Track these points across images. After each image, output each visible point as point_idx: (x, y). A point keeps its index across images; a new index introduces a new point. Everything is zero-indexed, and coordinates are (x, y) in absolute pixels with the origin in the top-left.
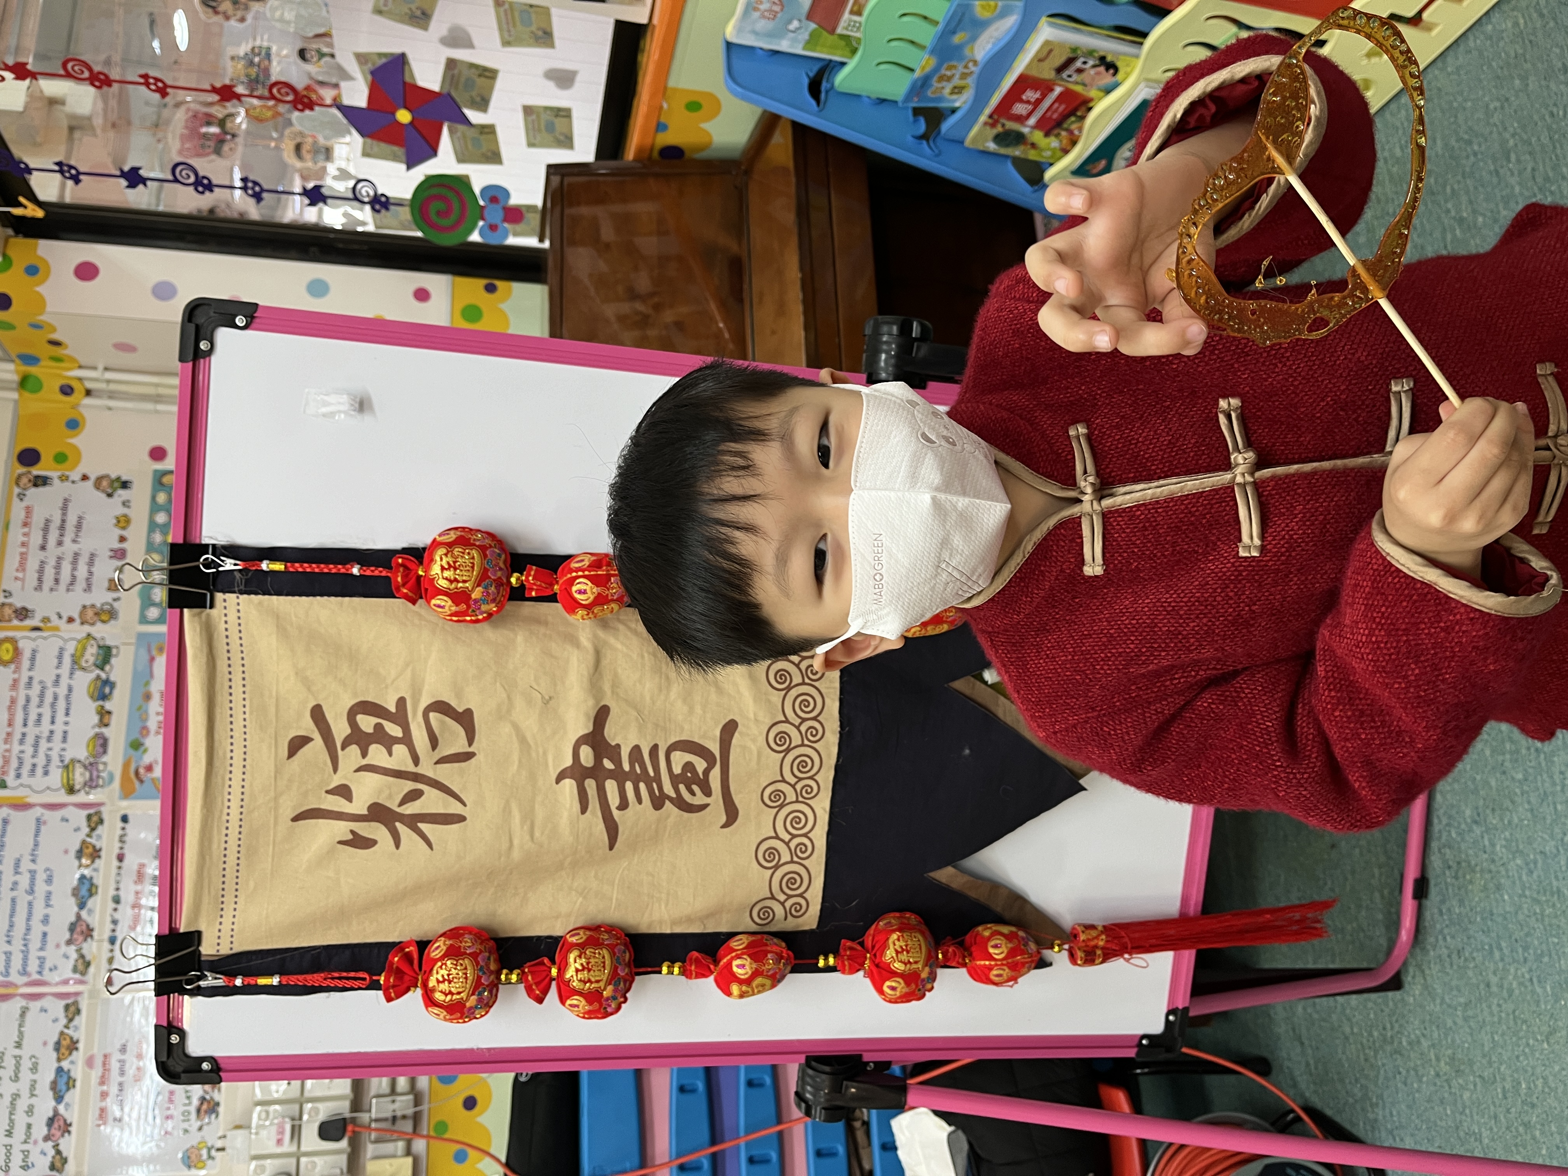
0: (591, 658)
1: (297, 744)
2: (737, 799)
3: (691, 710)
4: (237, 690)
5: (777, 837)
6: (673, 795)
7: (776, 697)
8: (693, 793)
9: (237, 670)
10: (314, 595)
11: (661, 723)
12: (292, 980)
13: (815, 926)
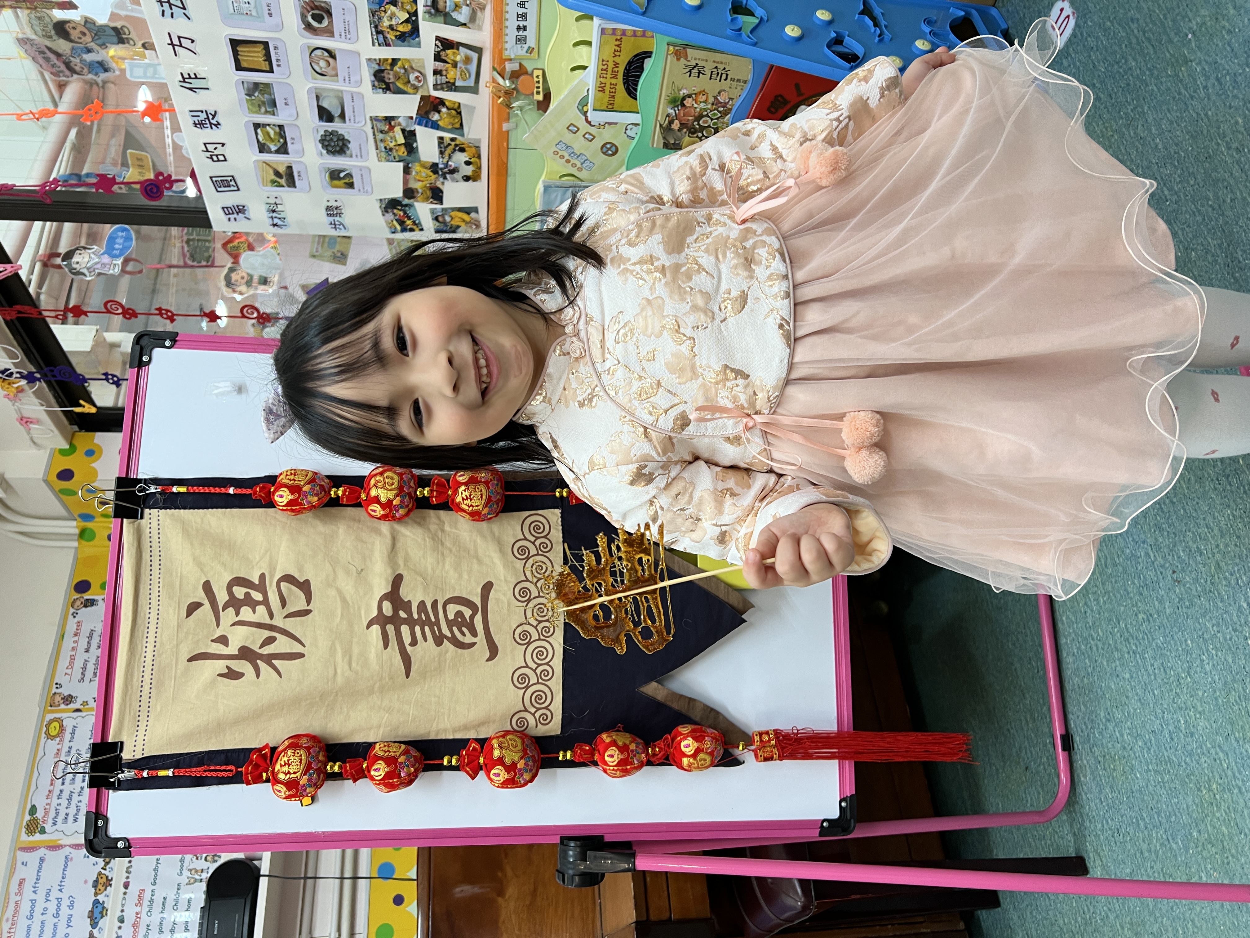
0: (388, 541)
1: (193, 607)
2: (496, 638)
3: (460, 577)
4: (155, 572)
5: (527, 666)
6: (450, 635)
7: (519, 564)
8: (463, 634)
9: (156, 559)
10: (208, 508)
11: (440, 585)
12: (182, 772)
13: (559, 733)
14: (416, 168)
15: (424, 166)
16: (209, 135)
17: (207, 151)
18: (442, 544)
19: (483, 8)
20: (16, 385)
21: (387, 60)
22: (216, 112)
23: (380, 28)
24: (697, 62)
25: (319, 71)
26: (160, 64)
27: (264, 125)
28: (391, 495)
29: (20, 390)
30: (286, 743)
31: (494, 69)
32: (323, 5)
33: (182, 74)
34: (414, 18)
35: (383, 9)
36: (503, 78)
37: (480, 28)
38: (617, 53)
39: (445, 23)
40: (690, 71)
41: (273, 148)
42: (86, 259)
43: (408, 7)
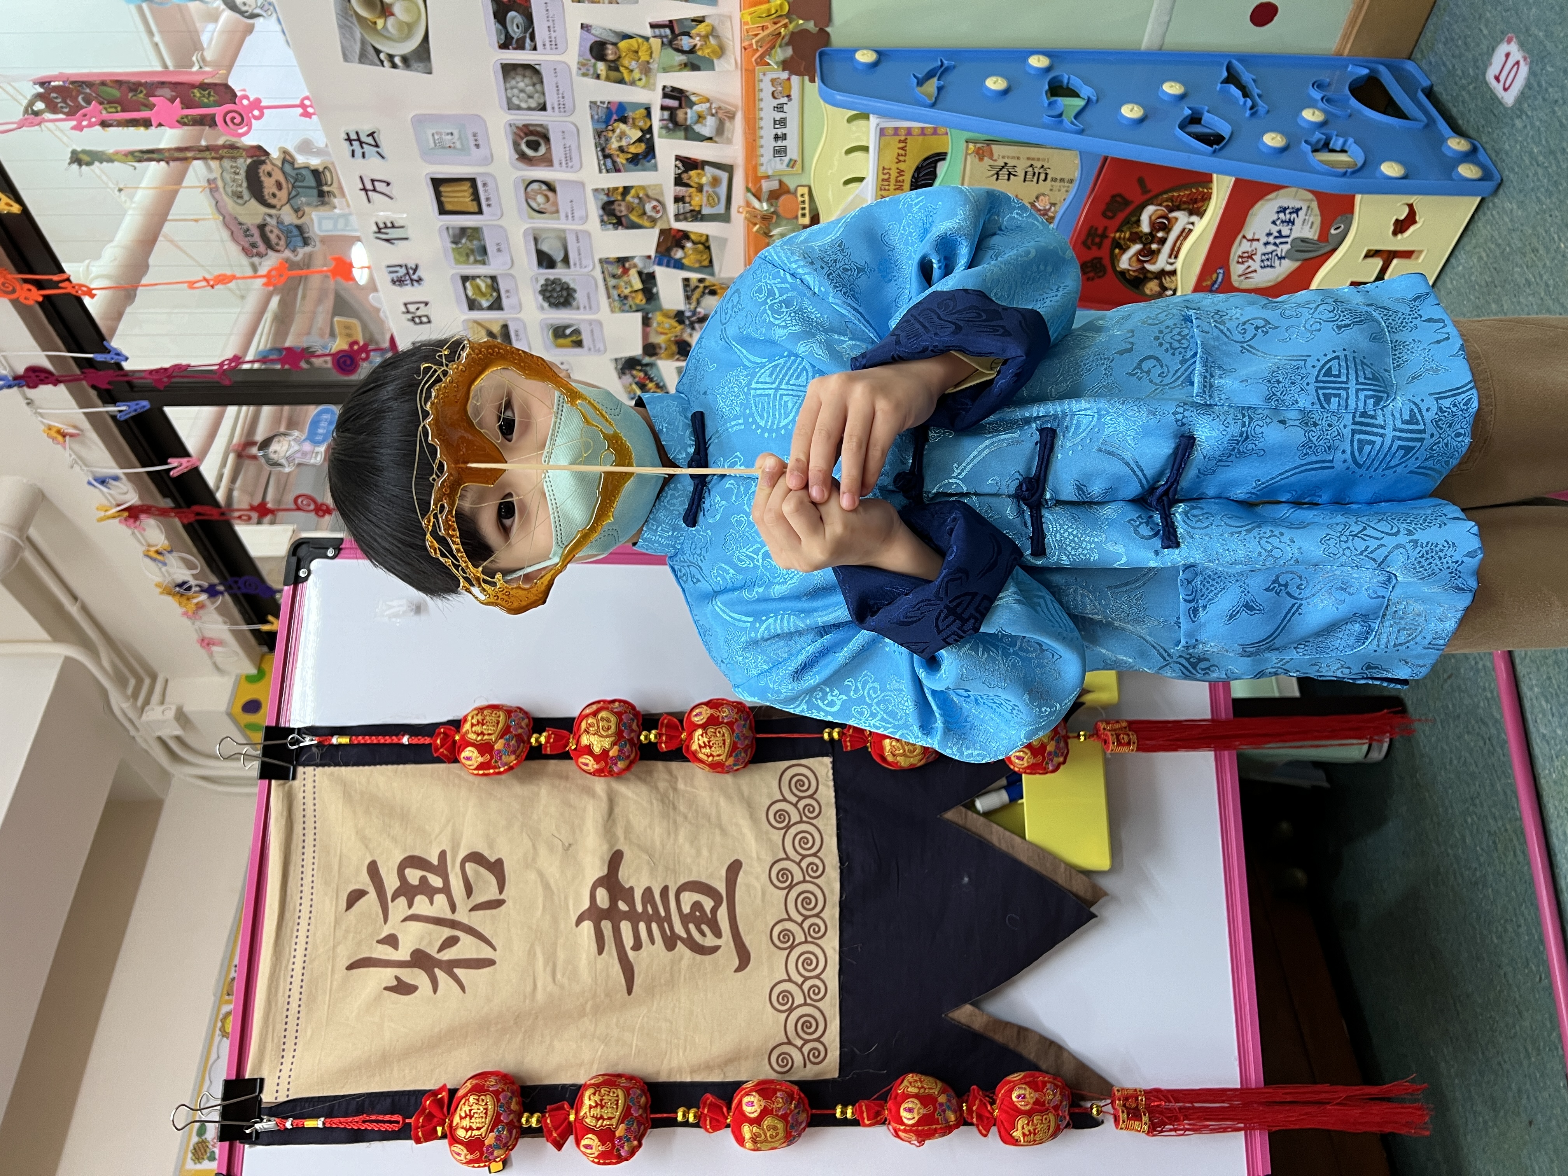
0: (604, 805)
1: (356, 896)
2: (747, 940)
3: (699, 853)
5: (790, 980)
6: (685, 936)
7: (777, 836)
8: (703, 934)
9: (310, 832)
10: (375, 764)
11: (672, 867)
12: (336, 1122)
13: (836, 1075)
14: (657, 318)
15: (666, 315)
16: (410, 293)
17: (408, 312)
18: (675, 808)
19: (732, 117)
20: (195, 601)
21: (617, 189)
22: (417, 266)
23: (607, 151)
24: (1006, 160)
25: (537, 208)
26: (350, 214)
27: (474, 278)
28: (607, 745)
29: (200, 606)
30: (469, 1085)
31: (748, 190)
32: (539, 129)
33: (377, 224)
34: (648, 136)
35: (610, 128)
36: (759, 200)
37: (729, 141)
38: (901, 158)
39: (686, 138)
40: (997, 174)
41: (485, 304)
42: (285, 447)
43: (641, 124)
